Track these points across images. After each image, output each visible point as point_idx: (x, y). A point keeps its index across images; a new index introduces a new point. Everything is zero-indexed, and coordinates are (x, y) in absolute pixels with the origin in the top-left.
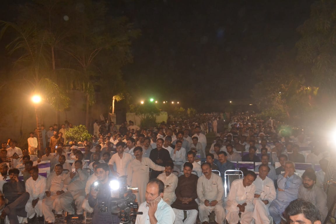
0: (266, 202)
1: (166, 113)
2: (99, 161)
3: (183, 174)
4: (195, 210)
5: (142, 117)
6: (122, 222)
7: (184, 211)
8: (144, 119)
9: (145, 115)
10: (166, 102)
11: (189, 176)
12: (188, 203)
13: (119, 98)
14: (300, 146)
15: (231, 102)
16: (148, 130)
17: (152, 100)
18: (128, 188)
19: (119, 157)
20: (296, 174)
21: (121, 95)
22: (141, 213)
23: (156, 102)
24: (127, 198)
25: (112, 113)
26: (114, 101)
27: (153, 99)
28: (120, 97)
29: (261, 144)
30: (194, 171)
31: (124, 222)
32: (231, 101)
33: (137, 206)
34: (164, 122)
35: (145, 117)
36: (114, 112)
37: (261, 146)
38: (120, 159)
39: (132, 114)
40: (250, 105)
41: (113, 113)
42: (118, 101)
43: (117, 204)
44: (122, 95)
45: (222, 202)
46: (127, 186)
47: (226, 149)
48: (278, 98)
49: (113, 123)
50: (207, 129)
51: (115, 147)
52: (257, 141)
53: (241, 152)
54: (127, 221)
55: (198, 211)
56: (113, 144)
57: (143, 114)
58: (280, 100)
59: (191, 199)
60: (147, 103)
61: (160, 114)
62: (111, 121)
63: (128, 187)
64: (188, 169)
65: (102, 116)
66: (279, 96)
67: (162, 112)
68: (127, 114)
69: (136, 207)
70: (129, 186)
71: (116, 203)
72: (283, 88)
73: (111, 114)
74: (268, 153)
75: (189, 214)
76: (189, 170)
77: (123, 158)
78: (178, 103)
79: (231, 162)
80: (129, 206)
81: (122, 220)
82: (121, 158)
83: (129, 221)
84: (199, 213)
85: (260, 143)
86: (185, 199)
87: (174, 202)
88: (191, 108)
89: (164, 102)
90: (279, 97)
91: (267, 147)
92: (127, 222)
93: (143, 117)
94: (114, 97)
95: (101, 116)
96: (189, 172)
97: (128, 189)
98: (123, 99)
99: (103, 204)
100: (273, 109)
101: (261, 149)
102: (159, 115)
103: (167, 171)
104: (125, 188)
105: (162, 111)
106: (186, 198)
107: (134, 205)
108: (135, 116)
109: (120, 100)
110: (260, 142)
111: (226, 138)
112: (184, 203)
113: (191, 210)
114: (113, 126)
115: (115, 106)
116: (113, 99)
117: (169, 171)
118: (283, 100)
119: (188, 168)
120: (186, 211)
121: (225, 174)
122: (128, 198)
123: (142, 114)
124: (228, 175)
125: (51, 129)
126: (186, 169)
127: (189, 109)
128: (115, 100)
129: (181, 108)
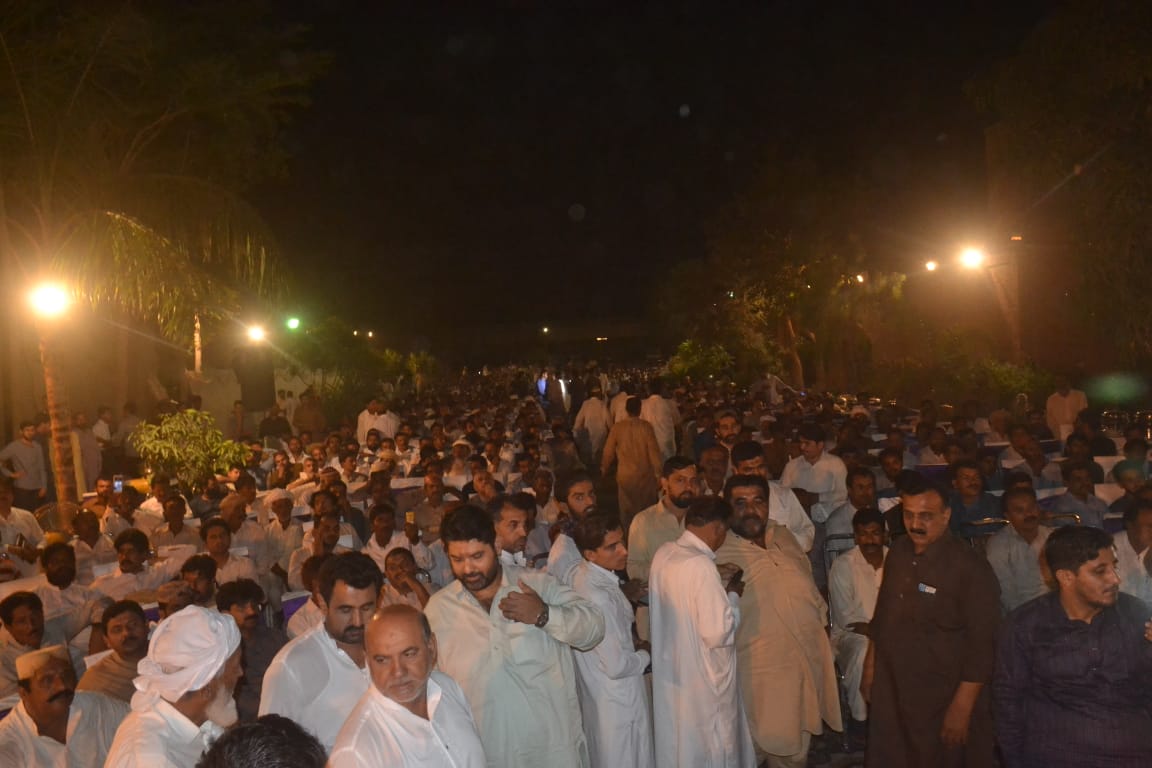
15: (546, 330)
25: (193, 368)
32: (549, 328)
36: (202, 368)
40: (599, 339)
41: (197, 369)
65: (158, 382)
73: (190, 373)
78: (371, 334)
125: (27, 433)
129: (387, 352)
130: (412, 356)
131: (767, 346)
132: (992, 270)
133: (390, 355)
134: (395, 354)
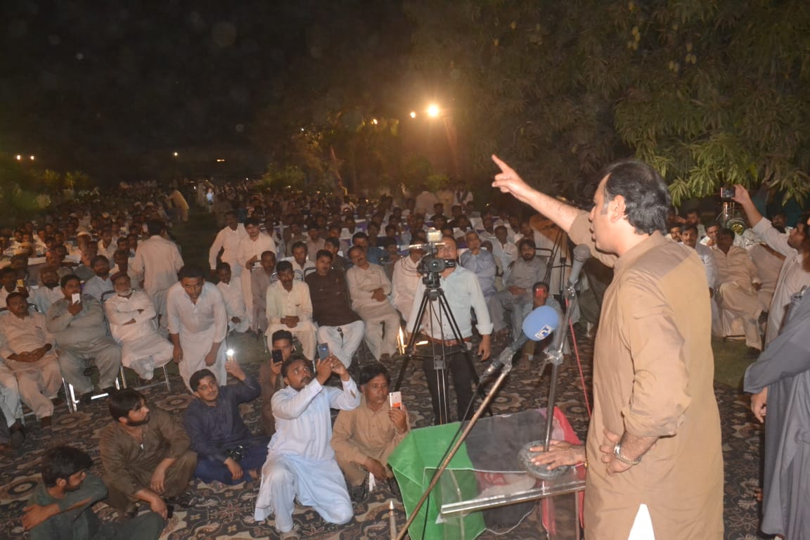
15: (176, 154)
40: (218, 160)
64: (328, 261)
78: (32, 158)
96: (328, 266)
119: (326, 259)
126: (323, 262)
129: (47, 171)
130: (68, 174)
131: (323, 166)
132: (444, 119)
133: (50, 175)
134: (53, 173)
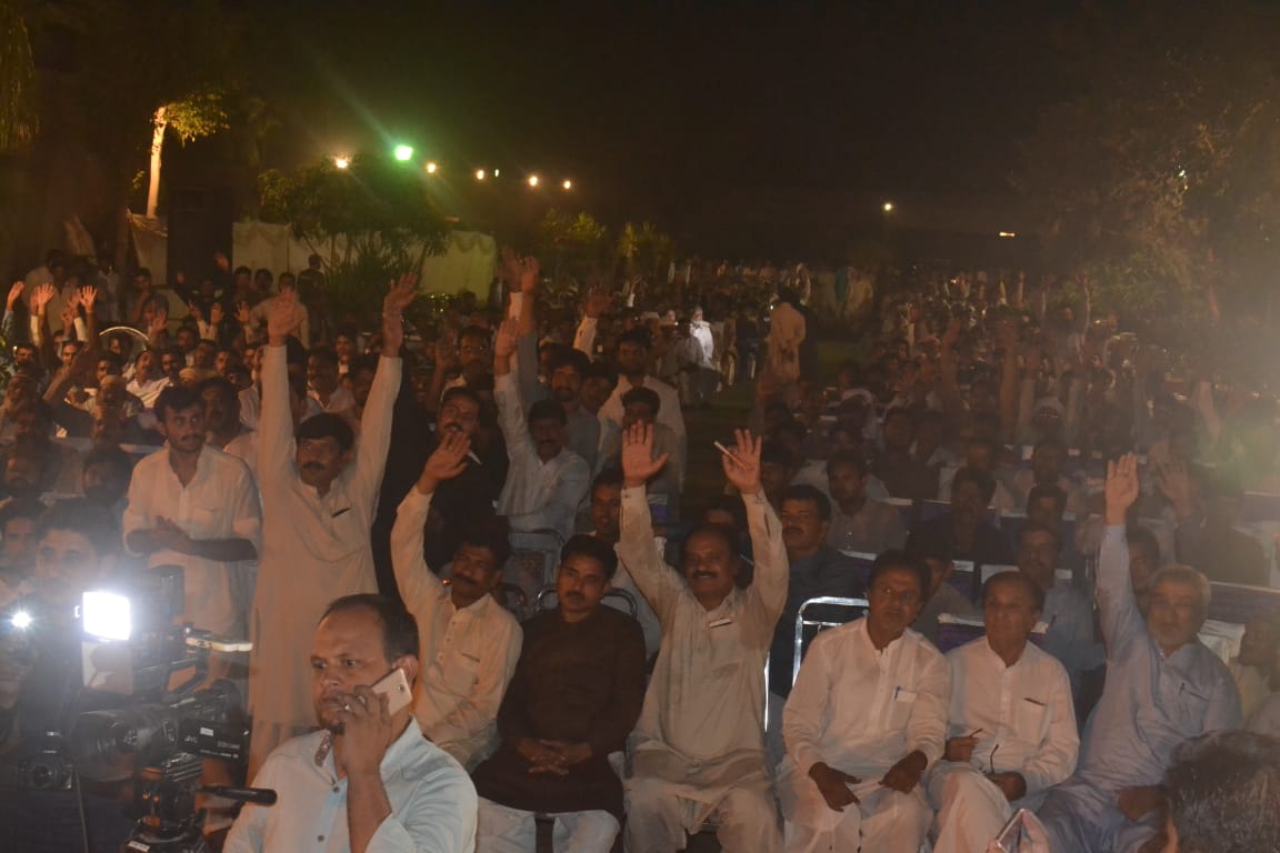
0: (1014, 786)
1: (488, 240)
2: (41, 498)
3: (551, 602)
4: (605, 814)
5: (334, 255)
6: (142, 836)
7: (538, 821)
8: (346, 265)
9: (351, 243)
10: (490, 173)
11: (582, 616)
12: (563, 773)
13: (196, 122)
14: (1247, 493)
15: (888, 207)
16: (367, 338)
17: (403, 153)
18: (191, 641)
19: (175, 477)
20: (1208, 641)
21: (206, 102)
22: (268, 797)
23: (431, 168)
24: (184, 702)
25: (142, 209)
26: (158, 139)
27: (413, 146)
28: (202, 115)
29: (1031, 464)
30: (617, 592)
31: (154, 840)
32: (892, 204)
33: (236, 747)
34: (469, 295)
35: (355, 256)
36: (158, 211)
37: (1030, 476)
38: (181, 486)
39: (274, 229)
40: (1002, 234)
41: (151, 213)
42: (189, 138)
43: (121, 732)
44: (217, 102)
45: (765, 778)
46: (188, 630)
47: (825, 477)
48: (1169, 204)
49: (146, 272)
50: (731, 358)
51: (148, 421)
52: (1010, 447)
53: (907, 502)
54: (173, 833)
55: (622, 818)
56: (137, 401)
57: (342, 237)
58: (1175, 218)
59: (584, 751)
60: (371, 167)
61: (453, 249)
62: (136, 261)
63: (190, 635)
64: (589, 572)
65: (81, 227)
66: (1173, 194)
67: (466, 237)
68: (242, 228)
69: (232, 751)
70: (196, 633)
71: (110, 721)
72: (1201, 146)
73: (136, 218)
74: (1069, 517)
75: (566, 837)
76: (591, 578)
77: (195, 478)
78: (567, 185)
79: (846, 553)
80: (190, 748)
81: (143, 828)
82: (184, 482)
83: (185, 835)
84: (626, 834)
85: (1028, 461)
86: (550, 748)
87: (485, 762)
88: (646, 228)
89: (480, 175)
90: (1174, 202)
91: (1064, 483)
92: (177, 839)
93: (342, 256)
94: (162, 111)
95: (69, 227)
96: (589, 591)
97: (193, 648)
98: (218, 128)
99: (49, 743)
100: (1128, 270)
101: (1027, 493)
102: (438, 249)
103: (467, 573)
104: (171, 638)
105: (460, 227)
106: (558, 744)
107: (223, 745)
108: (292, 243)
109: (199, 137)
110: (1028, 453)
111: (833, 418)
112: (541, 769)
113: (576, 814)
114: (146, 294)
115: (162, 171)
116: (153, 127)
117: (479, 575)
118: (1192, 222)
119: (585, 566)
120: (550, 815)
121: (801, 621)
122: (192, 700)
123: (333, 233)
124: (816, 626)
126: (572, 572)
127: (629, 230)
128: (170, 134)
134: (592, 223)
